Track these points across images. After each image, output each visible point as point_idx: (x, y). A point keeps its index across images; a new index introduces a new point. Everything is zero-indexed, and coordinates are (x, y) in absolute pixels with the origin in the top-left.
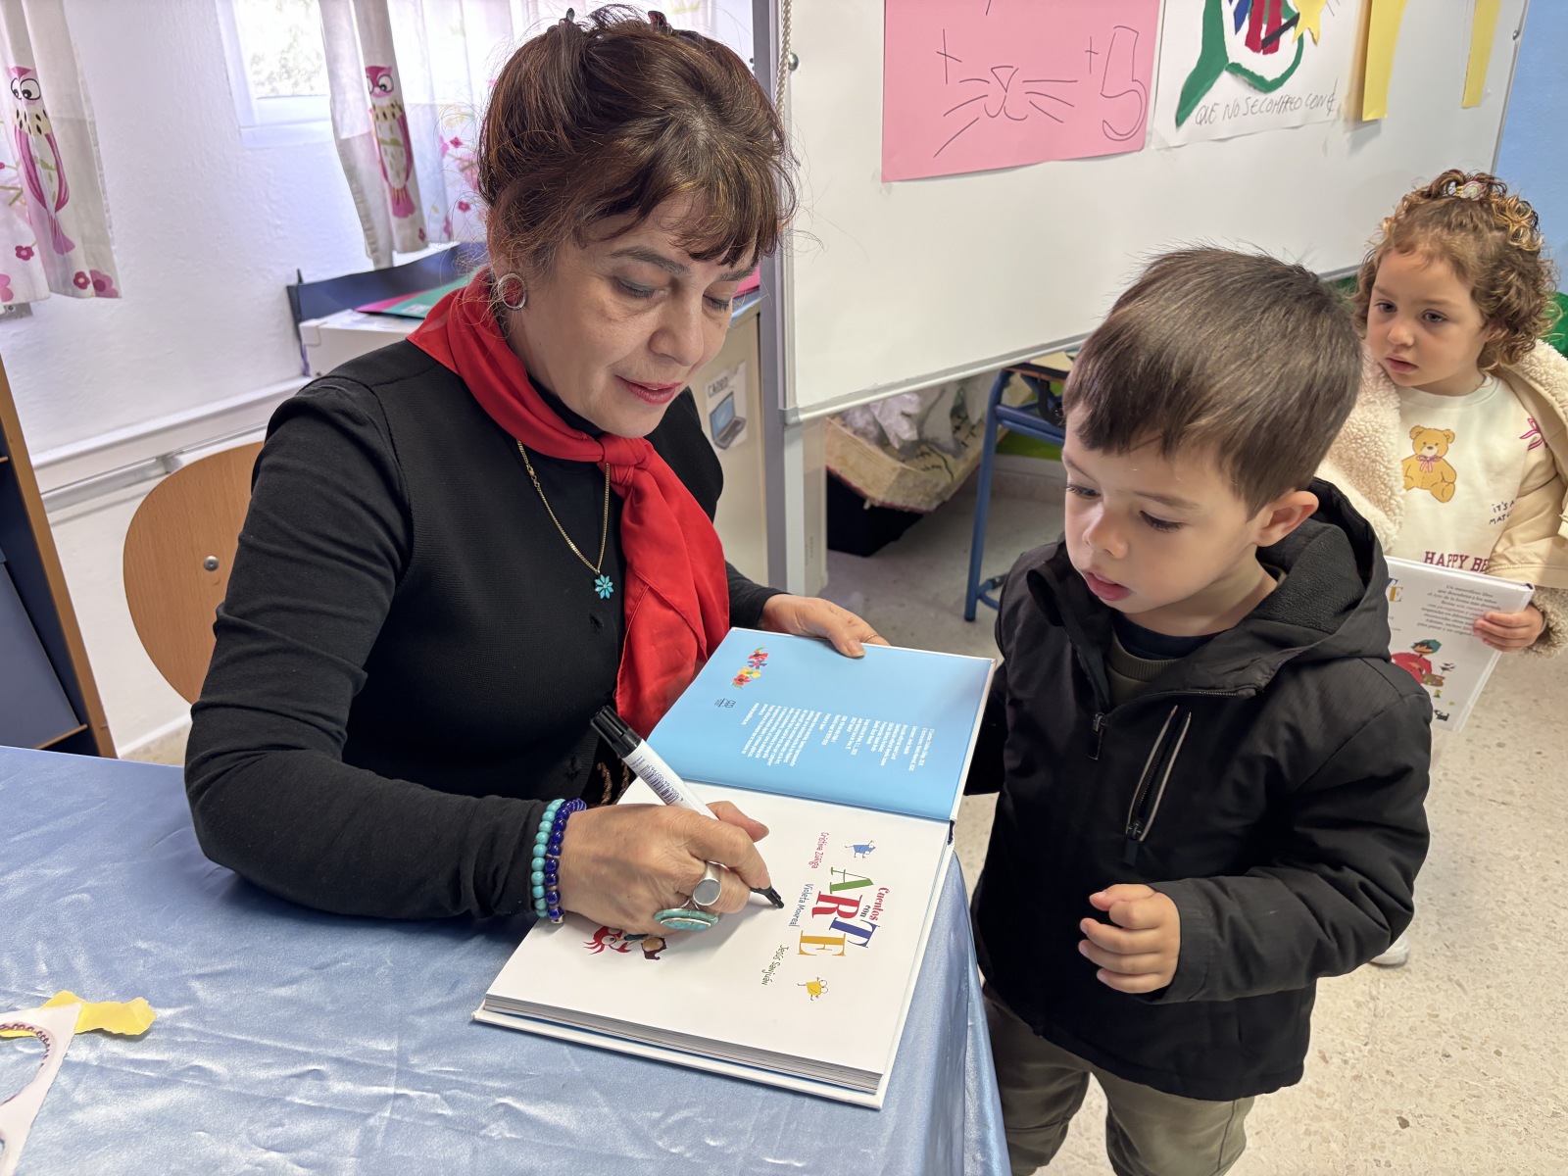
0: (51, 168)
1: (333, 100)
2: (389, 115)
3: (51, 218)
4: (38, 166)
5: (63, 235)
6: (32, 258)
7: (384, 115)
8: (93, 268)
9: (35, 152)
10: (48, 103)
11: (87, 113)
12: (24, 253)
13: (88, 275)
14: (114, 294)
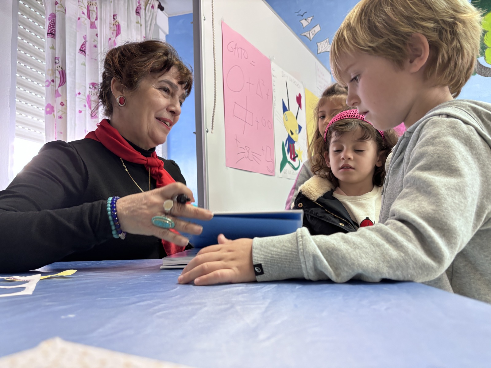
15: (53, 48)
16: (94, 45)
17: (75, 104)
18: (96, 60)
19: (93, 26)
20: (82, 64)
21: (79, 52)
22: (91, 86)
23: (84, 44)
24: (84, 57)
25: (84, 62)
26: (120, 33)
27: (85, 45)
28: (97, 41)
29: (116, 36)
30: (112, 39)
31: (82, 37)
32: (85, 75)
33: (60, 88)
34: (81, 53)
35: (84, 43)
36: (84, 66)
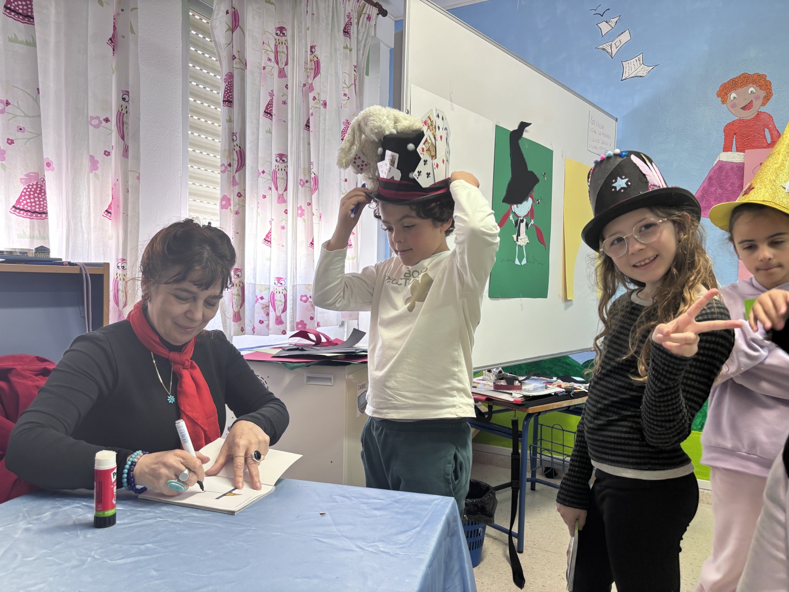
10: (127, 271)
15: (230, 121)
16: (283, 101)
17: (258, 189)
18: (285, 122)
19: (282, 74)
20: (267, 132)
21: (263, 116)
22: (278, 159)
24: (270, 120)
25: (270, 129)
26: (319, 73)
27: (271, 104)
28: (287, 95)
29: (314, 78)
30: (307, 84)
31: (268, 94)
32: (271, 145)
33: (238, 173)
34: (266, 115)
35: (270, 101)
36: (271, 135)
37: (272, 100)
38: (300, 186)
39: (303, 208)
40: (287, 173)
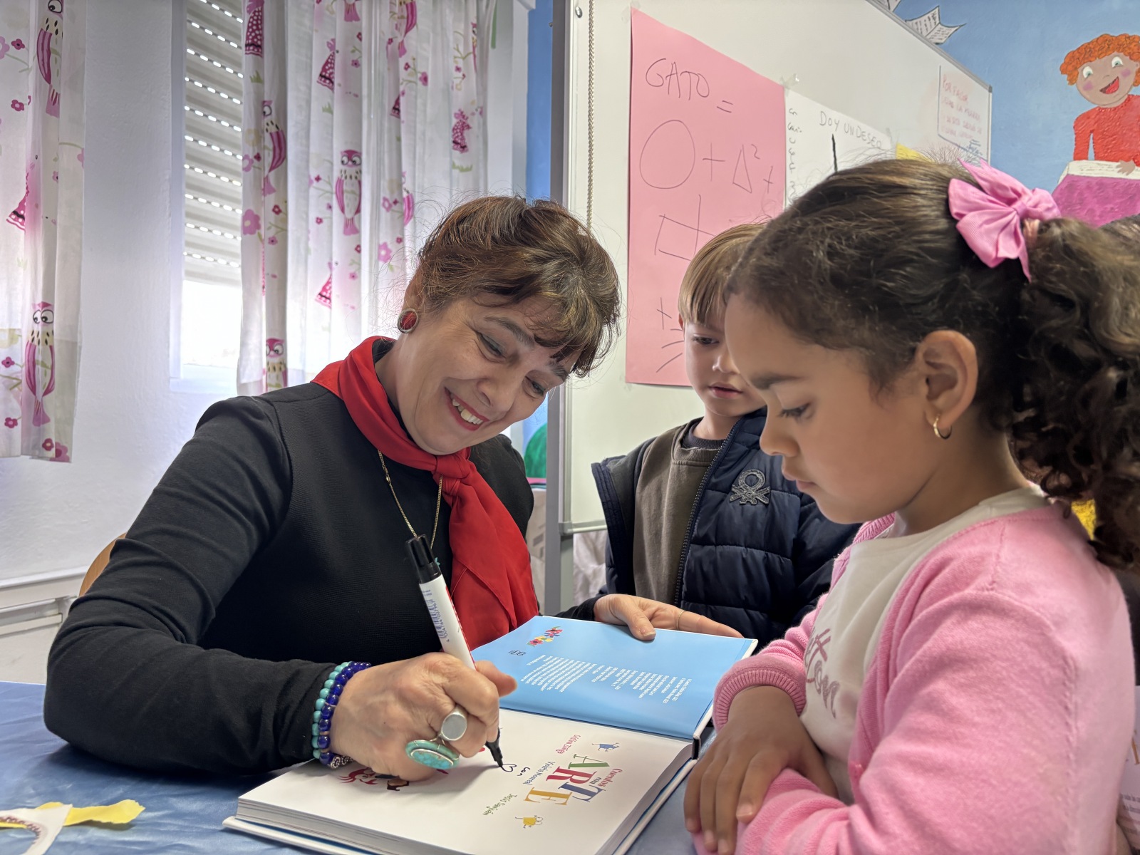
0: (47, 368)
1: (240, 360)
2: (277, 368)
3: (37, 402)
4: (38, 367)
5: (44, 412)
6: (15, 427)
7: (274, 369)
8: (58, 441)
9: (39, 357)
10: (56, 327)
11: (79, 340)
12: (11, 423)
13: (54, 443)
14: (67, 460)
15: (258, 79)
16: (353, 61)
17: (307, 205)
18: (356, 96)
19: (351, 14)
20: (324, 110)
21: (318, 82)
22: (345, 159)
23: (329, 61)
24: (330, 91)
25: (329, 104)
26: (415, 24)
27: (331, 63)
28: (360, 52)
29: (407, 31)
30: (394, 40)
31: (326, 44)
32: (332, 135)
33: (273, 172)
34: (322, 82)
35: (329, 58)
36: (329, 115)
37: (333, 57)
38: (383, 210)
39: (390, 246)
40: (360, 183)
